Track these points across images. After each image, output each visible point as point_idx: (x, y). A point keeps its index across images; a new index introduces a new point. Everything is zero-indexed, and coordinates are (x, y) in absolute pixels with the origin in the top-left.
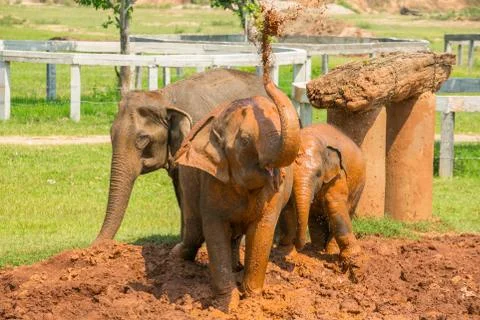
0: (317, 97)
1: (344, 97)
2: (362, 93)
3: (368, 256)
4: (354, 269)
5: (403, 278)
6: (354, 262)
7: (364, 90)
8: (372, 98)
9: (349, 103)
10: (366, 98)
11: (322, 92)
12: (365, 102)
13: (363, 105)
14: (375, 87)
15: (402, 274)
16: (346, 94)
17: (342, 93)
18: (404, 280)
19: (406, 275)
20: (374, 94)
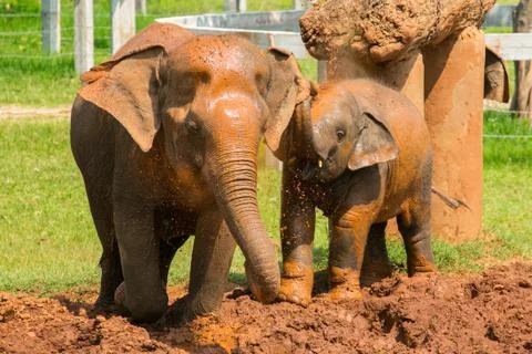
0: (320, 40)
1: (365, 39)
2: (394, 31)
3: (425, 302)
4: (405, 324)
5: (491, 335)
6: (403, 312)
7: (396, 26)
8: (409, 39)
9: (375, 49)
10: (399, 39)
11: (326, 31)
12: (398, 46)
13: (395, 51)
14: (413, 20)
15: (491, 329)
16: (370, 34)
17: (361, 33)
18: (495, 339)
19: (496, 331)
20: (413, 32)
